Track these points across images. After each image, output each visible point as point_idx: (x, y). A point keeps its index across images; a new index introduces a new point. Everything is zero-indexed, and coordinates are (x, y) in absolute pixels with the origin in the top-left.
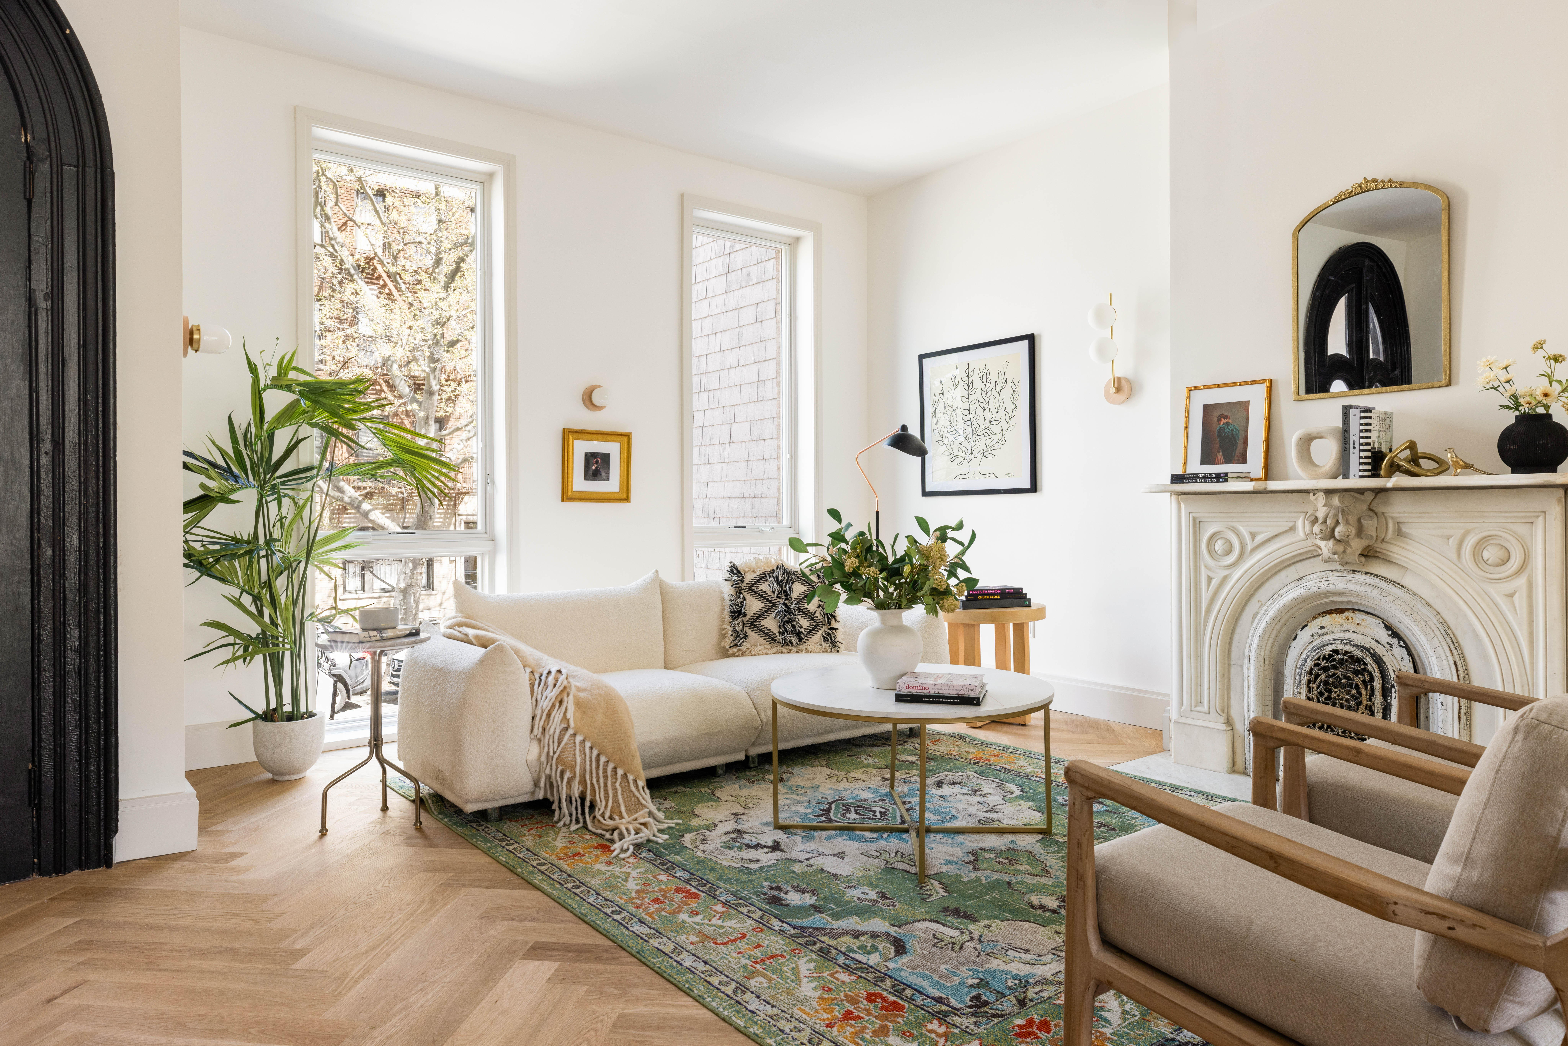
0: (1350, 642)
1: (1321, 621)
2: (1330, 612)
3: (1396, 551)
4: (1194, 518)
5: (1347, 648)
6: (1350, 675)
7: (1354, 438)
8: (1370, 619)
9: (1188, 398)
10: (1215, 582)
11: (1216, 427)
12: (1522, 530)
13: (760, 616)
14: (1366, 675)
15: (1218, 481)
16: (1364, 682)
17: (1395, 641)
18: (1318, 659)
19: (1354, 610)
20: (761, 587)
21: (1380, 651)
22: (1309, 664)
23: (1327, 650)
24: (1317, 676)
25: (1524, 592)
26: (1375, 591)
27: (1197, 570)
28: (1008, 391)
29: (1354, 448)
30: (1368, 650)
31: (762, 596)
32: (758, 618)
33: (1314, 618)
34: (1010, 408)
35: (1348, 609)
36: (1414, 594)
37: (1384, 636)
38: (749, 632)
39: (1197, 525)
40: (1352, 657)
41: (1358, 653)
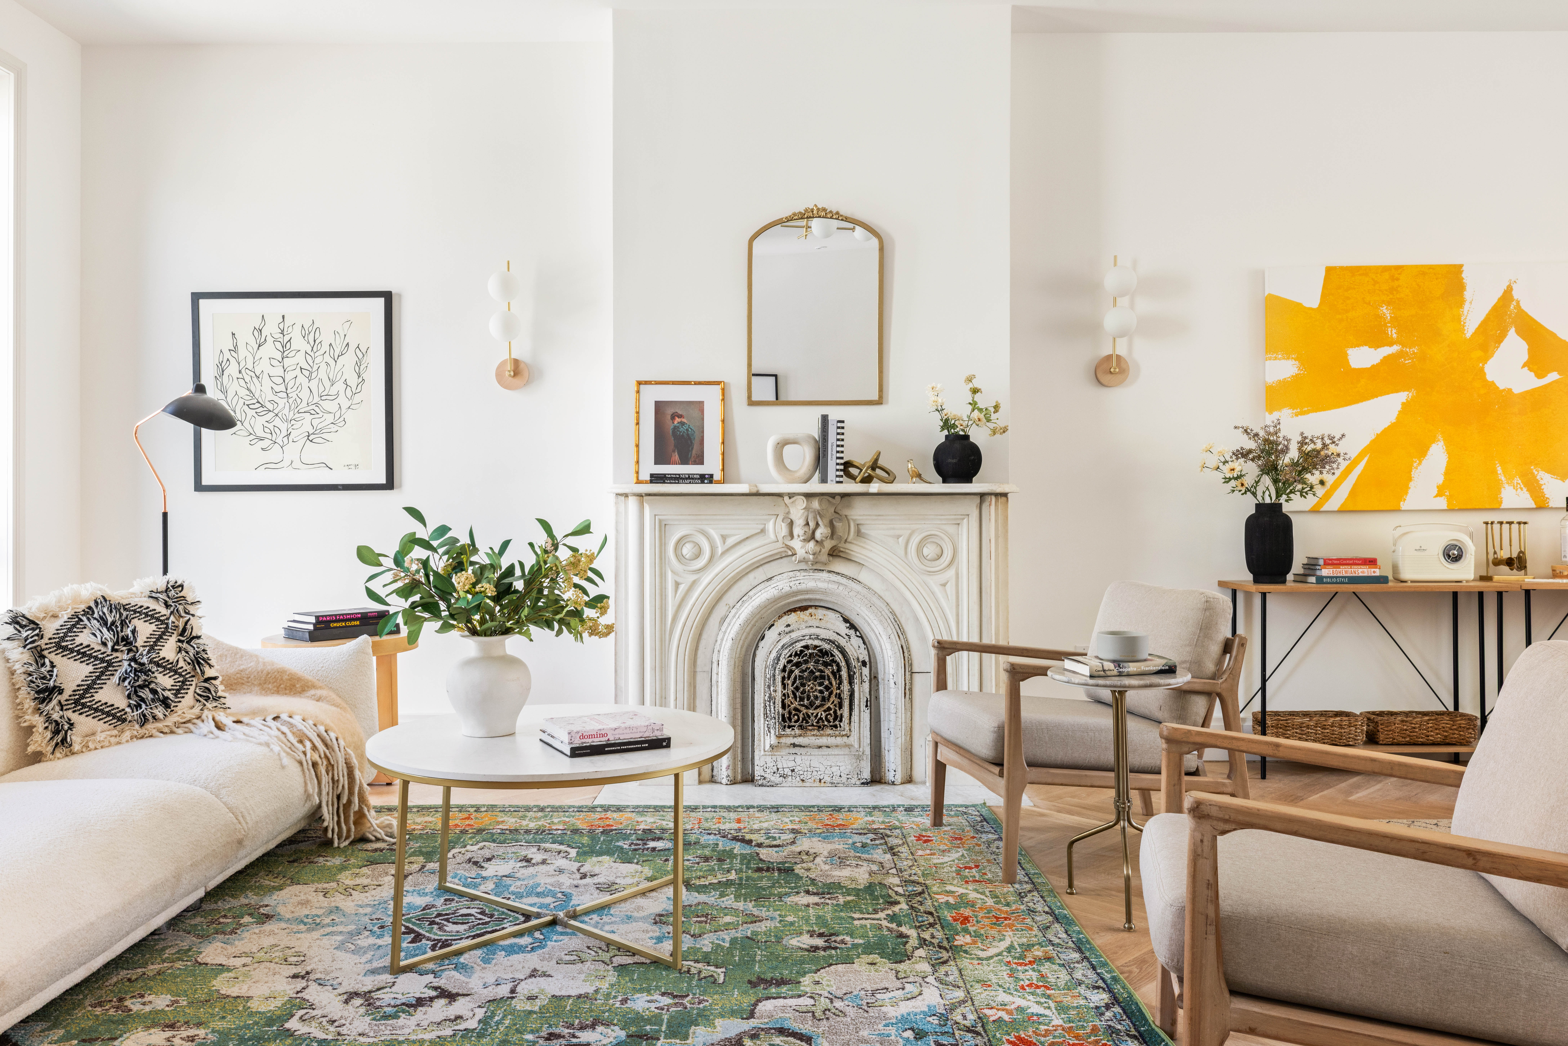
0: (817, 637)
1: (787, 619)
2: (794, 610)
3: (857, 550)
4: (660, 521)
5: (817, 643)
6: (822, 668)
7: (832, 446)
8: (830, 614)
9: (638, 392)
10: (682, 588)
11: (670, 425)
12: (951, 529)
13: (90, 687)
14: (834, 665)
15: (703, 482)
16: (833, 673)
17: (852, 632)
18: (791, 656)
19: (816, 607)
20: (78, 641)
21: (842, 642)
22: (783, 661)
23: (798, 646)
24: (791, 672)
25: (953, 582)
26: (841, 588)
27: (663, 576)
28: (349, 360)
29: (832, 455)
30: (832, 642)
31: (84, 654)
32: (86, 691)
33: (780, 617)
34: (353, 381)
35: (811, 606)
36: (869, 588)
37: (843, 628)
38: (74, 717)
39: (663, 528)
40: (821, 651)
41: (826, 646)
